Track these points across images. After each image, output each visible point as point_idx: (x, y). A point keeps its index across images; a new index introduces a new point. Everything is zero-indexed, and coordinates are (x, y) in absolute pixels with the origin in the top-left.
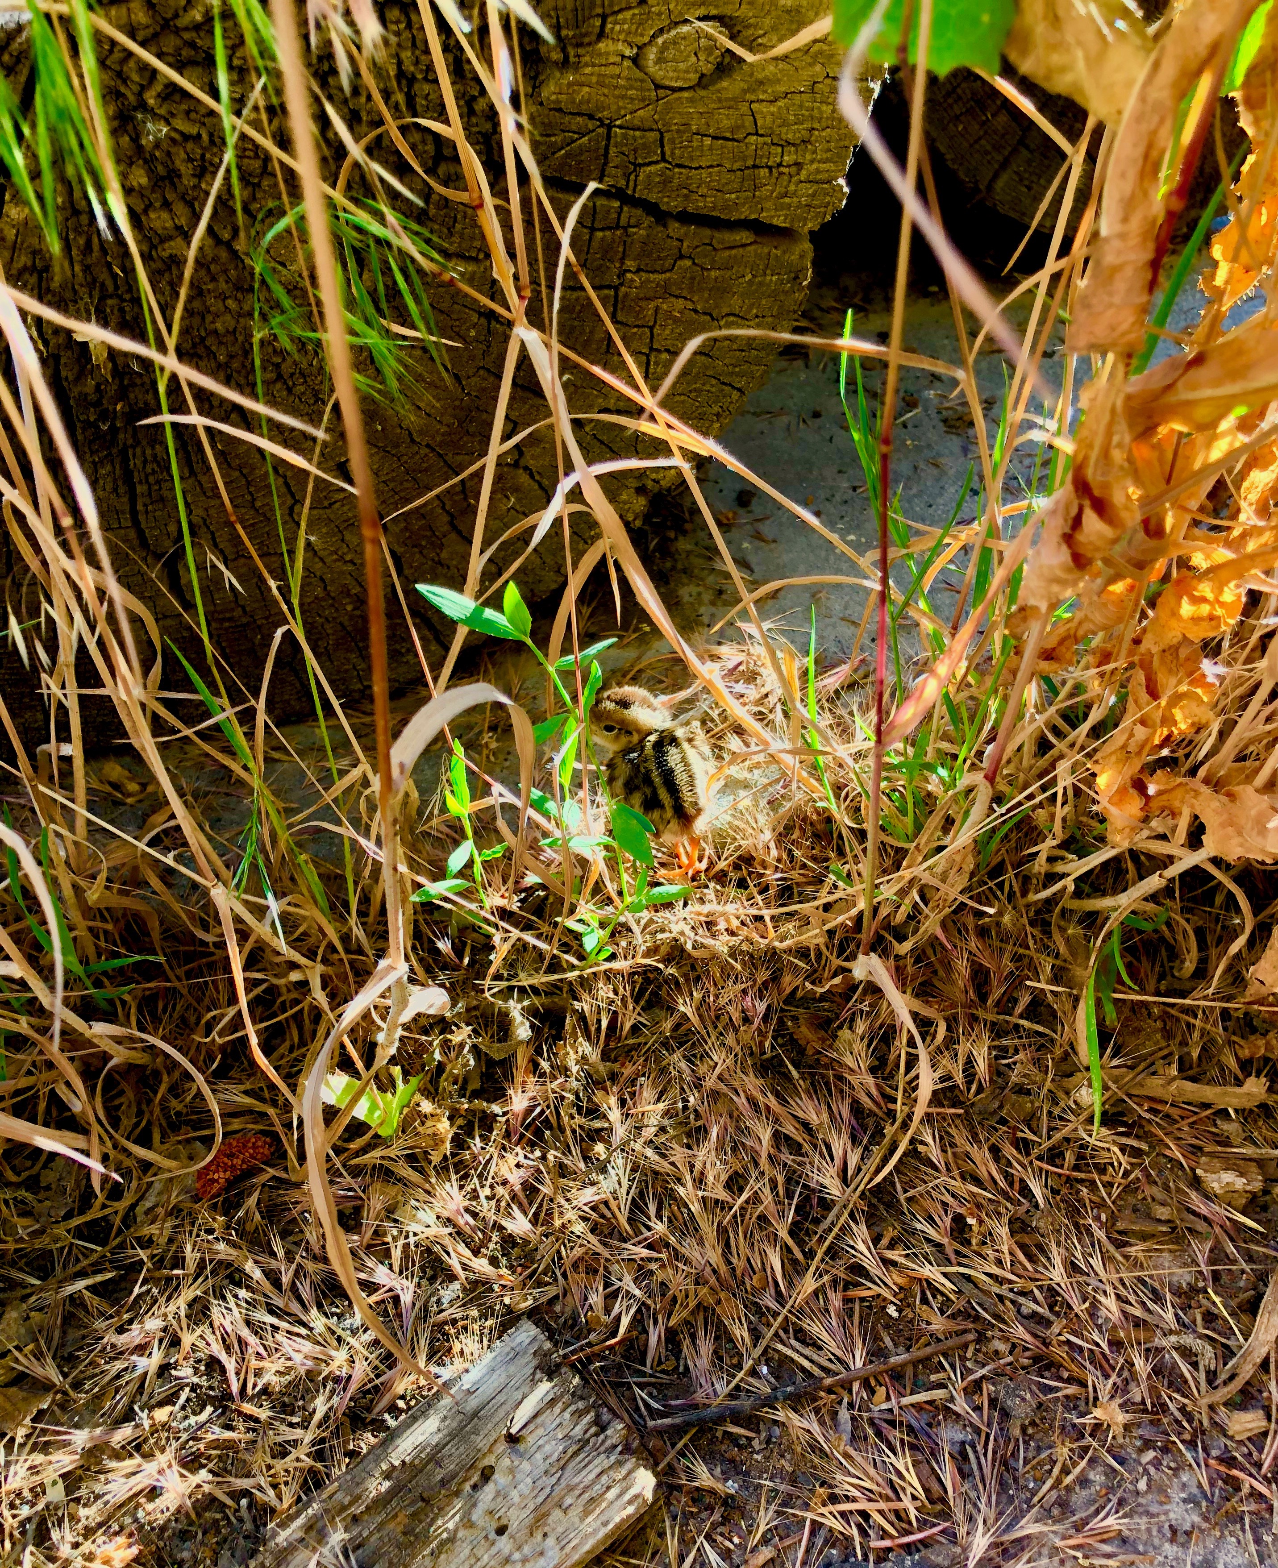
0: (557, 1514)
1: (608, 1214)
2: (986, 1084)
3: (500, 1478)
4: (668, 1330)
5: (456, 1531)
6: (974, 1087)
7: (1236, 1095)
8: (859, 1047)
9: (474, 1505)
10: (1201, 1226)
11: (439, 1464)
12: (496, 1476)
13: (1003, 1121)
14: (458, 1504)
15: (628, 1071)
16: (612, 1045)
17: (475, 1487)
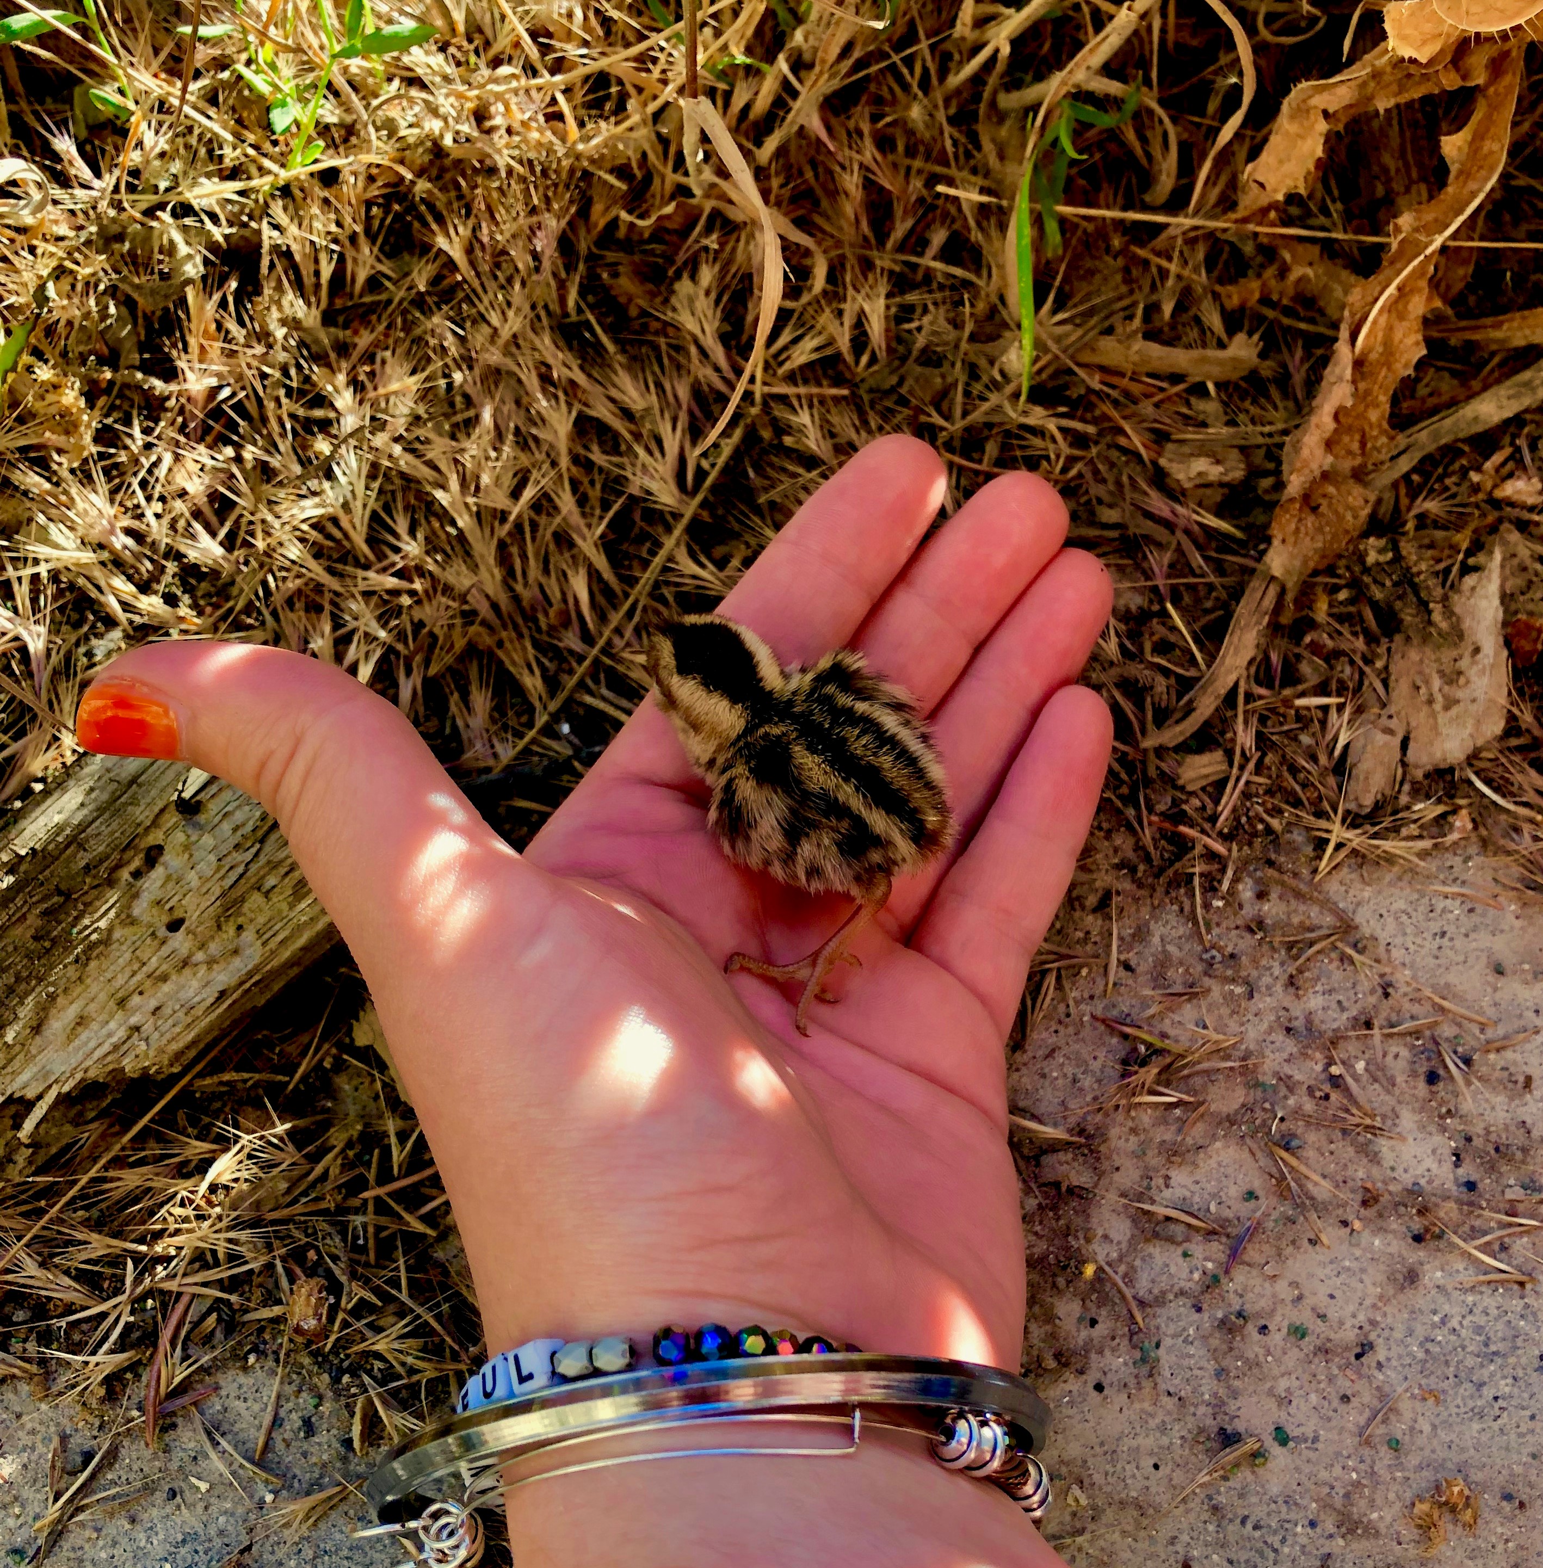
0: (256, 899)
1: (338, 534)
2: (882, 355)
3: (172, 860)
4: (426, 681)
5: (110, 930)
6: (864, 359)
7: (1220, 362)
8: (704, 304)
9: (136, 896)
10: (1160, 533)
11: (82, 847)
12: (167, 857)
13: (903, 401)
14: (113, 897)
15: (364, 340)
16: (339, 303)
17: (137, 875)
